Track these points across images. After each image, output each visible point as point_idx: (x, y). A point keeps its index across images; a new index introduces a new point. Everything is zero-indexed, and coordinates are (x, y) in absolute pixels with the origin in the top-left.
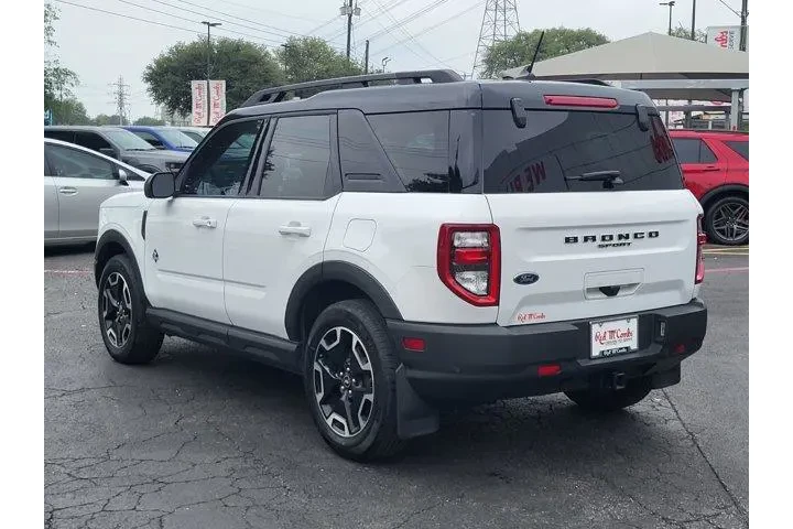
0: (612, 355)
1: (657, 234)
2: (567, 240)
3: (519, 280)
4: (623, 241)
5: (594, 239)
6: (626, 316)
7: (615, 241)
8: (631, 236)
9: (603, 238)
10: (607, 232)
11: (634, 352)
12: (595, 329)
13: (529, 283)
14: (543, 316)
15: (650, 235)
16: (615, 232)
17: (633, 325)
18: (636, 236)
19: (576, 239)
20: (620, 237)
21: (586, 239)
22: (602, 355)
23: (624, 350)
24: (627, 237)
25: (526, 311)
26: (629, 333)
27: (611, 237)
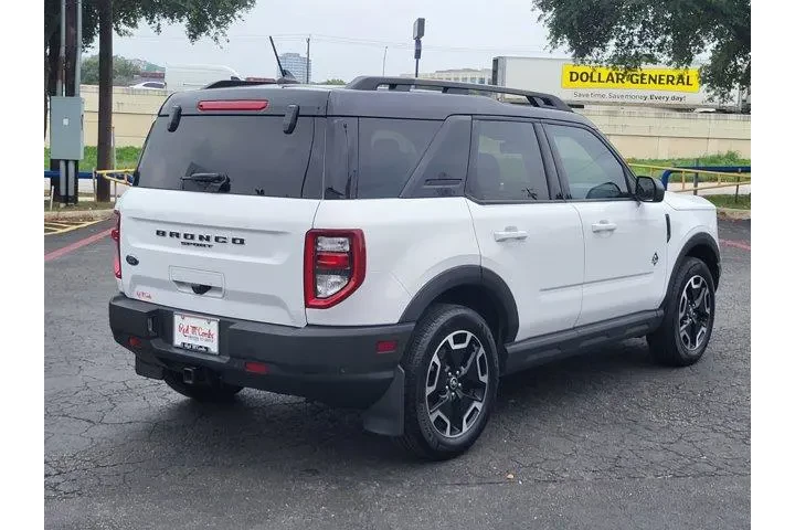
0: (191, 350)
3: (128, 260)
4: (204, 242)
5: (178, 235)
6: (210, 317)
7: (197, 241)
8: (213, 239)
9: (186, 236)
10: (189, 231)
11: (214, 355)
12: (177, 319)
13: (133, 264)
15: (234, 241)
16: (197, 232)
17: (214, 327)
18: (217, 239)
19: (164, 234)
20: (201, 238)
21: (171, 235)
22: (183, 347)
23: (204, 349)
24: (208, 239)
26: (210, 335)
27: (192, 237)
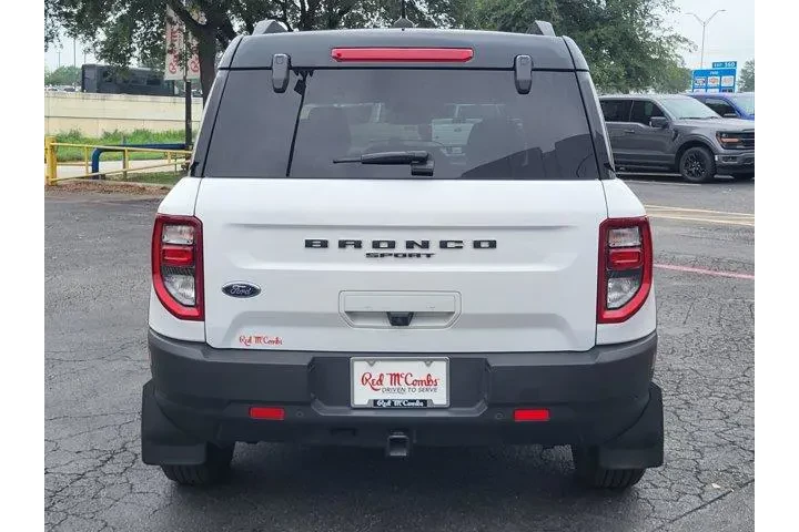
1: (493, 244)
2: (309, 244)
3: (228, 290)
4: (417, 250)
5: (358, 245)
6: (427, 356)
7: (401, 249)
8: (435, 245)
9: (376, 245)
10: (384, 237)
11: (440, 408)
12: (359, 368)
13: (244, 295)
14: (277, 341)
15: (477, 245)
16: (401, 238)
17: (440, 370)
18: (443, 245)
19: (324, 244)
20: (410, 245)
21: (343, 244)
22: (375, 406)
23: (417, 404)
24: (425, 245)
25: (249, 332)
26: (429, 381)
27: (392, 245)
